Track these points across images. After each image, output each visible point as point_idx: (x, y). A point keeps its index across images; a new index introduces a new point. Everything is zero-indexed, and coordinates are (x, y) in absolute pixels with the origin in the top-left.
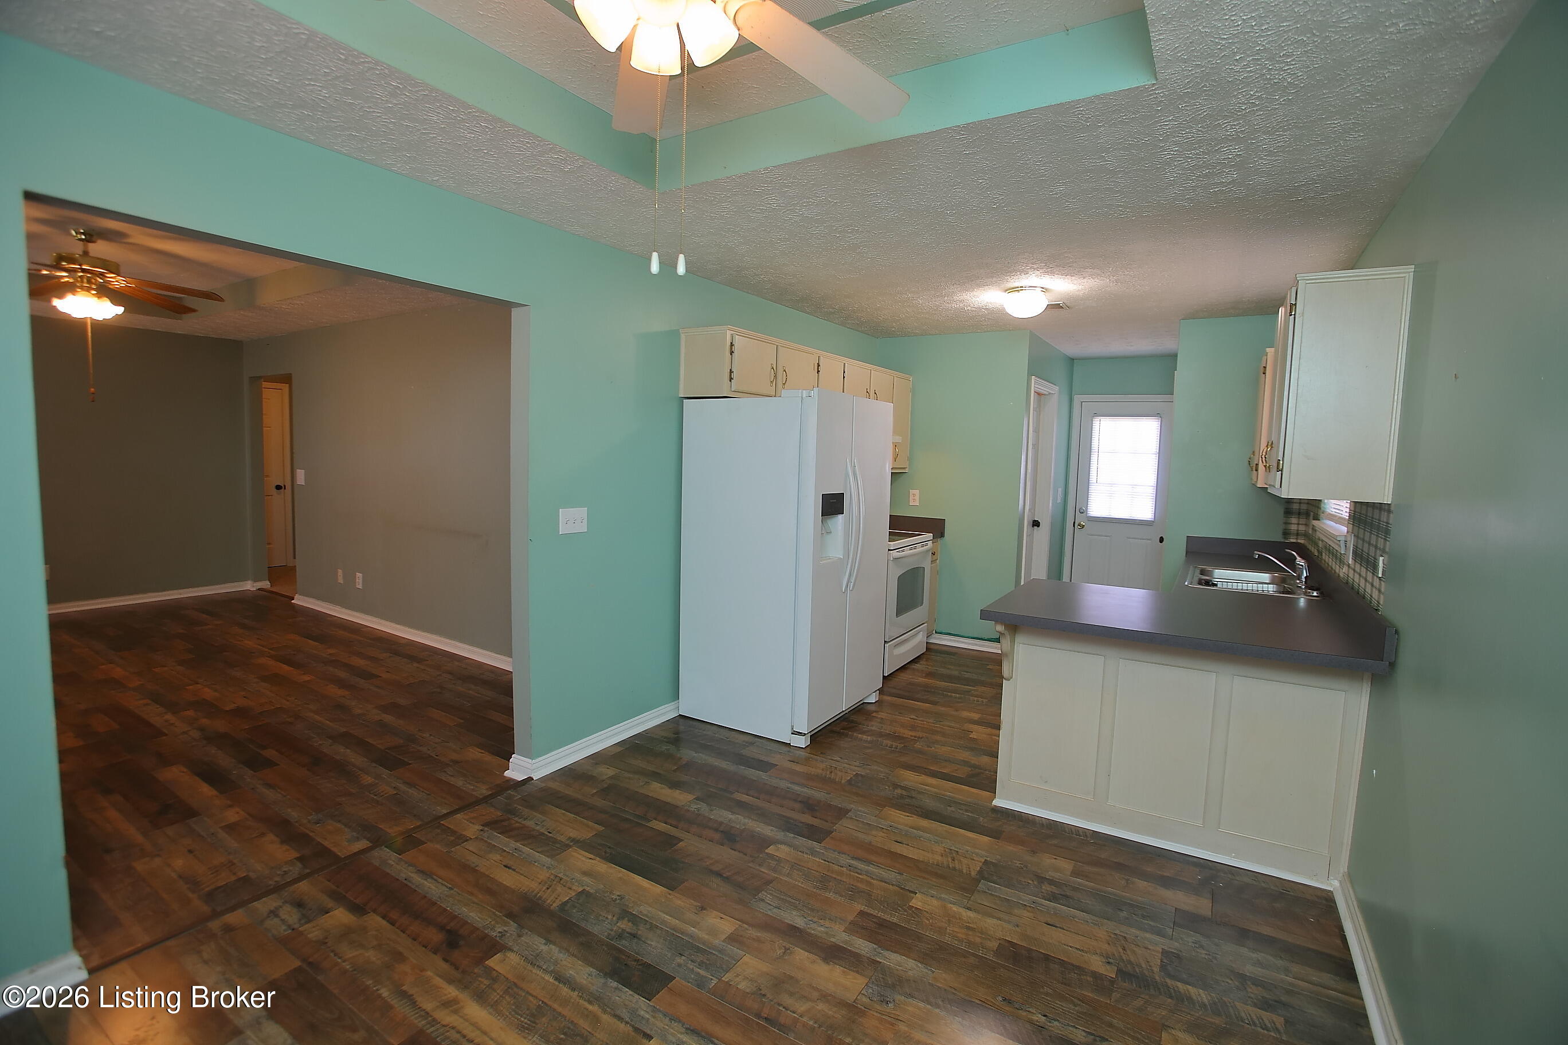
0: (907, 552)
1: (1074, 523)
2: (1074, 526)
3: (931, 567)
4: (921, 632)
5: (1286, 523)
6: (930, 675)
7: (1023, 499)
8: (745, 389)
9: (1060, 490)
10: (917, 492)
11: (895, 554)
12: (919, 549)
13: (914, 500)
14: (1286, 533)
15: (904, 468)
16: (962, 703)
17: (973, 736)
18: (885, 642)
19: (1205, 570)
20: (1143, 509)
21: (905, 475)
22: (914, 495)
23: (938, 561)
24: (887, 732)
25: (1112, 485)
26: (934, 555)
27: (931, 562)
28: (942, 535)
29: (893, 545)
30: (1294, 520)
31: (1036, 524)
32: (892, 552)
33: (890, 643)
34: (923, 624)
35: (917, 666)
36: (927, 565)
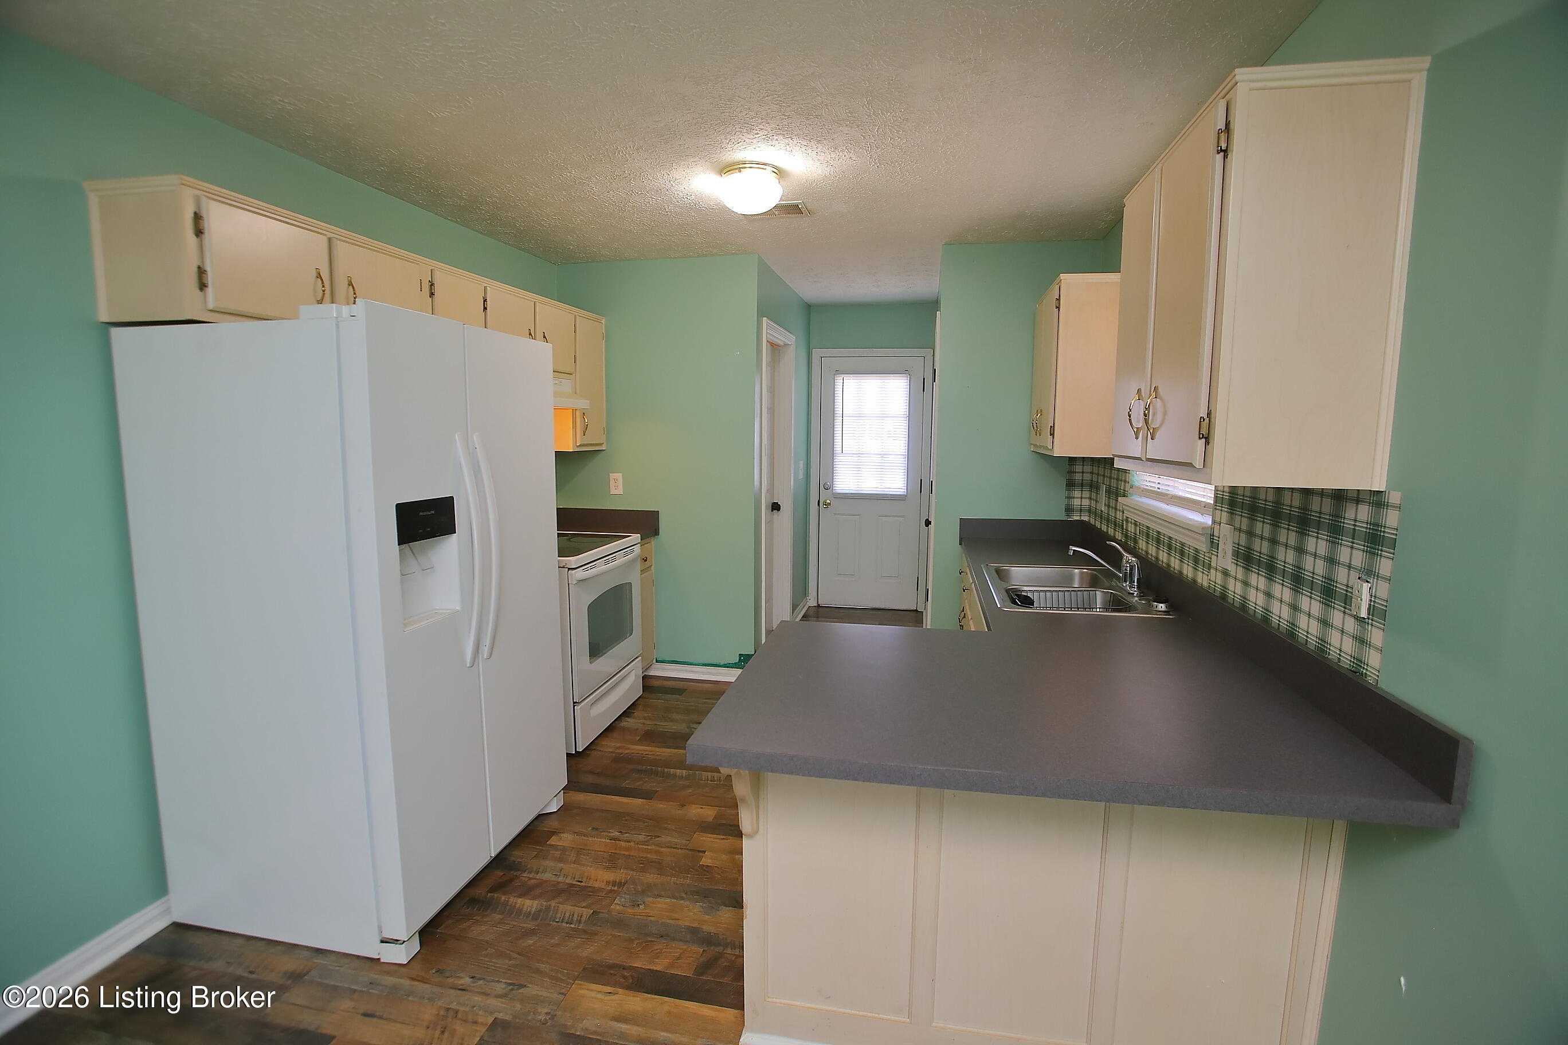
0: (601, 567)
1: (819, 501)
2: (819, 505)
3: (641, 580)
4: (634, 671)
5: (1069, 498)
6: (650, 737)
7: (759, 473)
8: (232, 307)
9: (801, 463)
10: (619, 476)
11: (580, 574)
12: (621, 560)
13: (617, 487)
14: (1069, 510)
15: (601, 444)
16: (689, 787)
17: (706, 860)
18: (574, 703)
19: (999, 569)
20: (895, 483)
21: (602, 453)
22: (616, 480)
23: (652, 568)
24: (568, 881)
25: (859, 454)
26: (646, 561)
27: (641, 571)
28: (656, 532)
29: (573, 561)
30: (1077, 493)
31: (776, 507)
32: (574, 571)
33: (582, 704)
34: (637, 658)
35: (629, 723)
36: (635, 578)
